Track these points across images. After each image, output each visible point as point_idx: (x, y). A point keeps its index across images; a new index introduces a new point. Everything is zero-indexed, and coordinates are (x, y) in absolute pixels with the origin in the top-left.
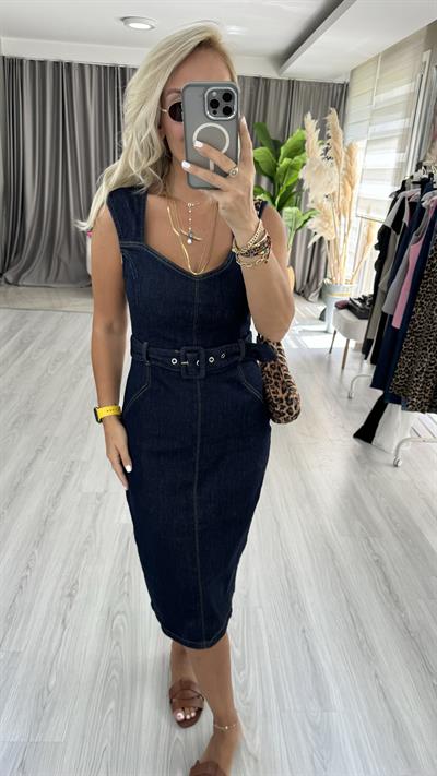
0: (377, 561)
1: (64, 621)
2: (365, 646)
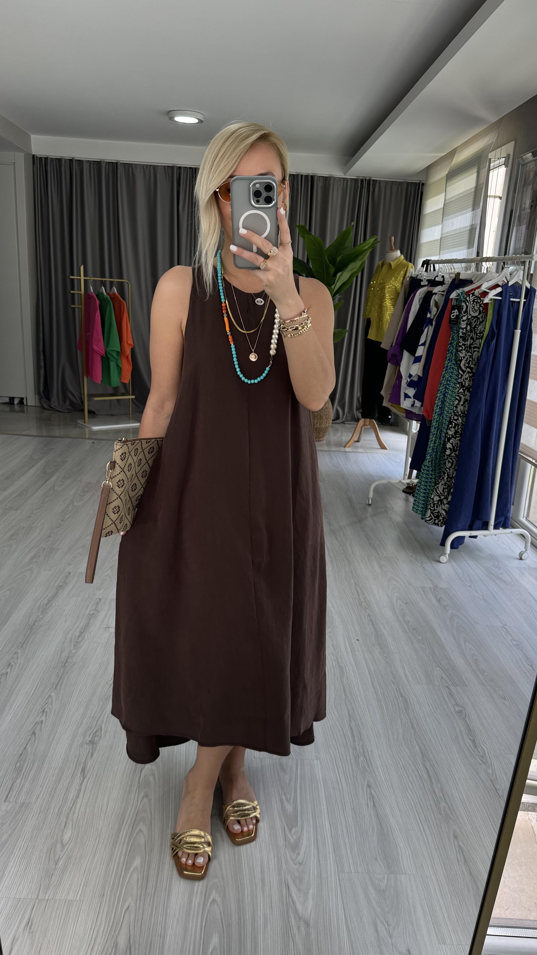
0: (460, 712)
1: (83, 770)
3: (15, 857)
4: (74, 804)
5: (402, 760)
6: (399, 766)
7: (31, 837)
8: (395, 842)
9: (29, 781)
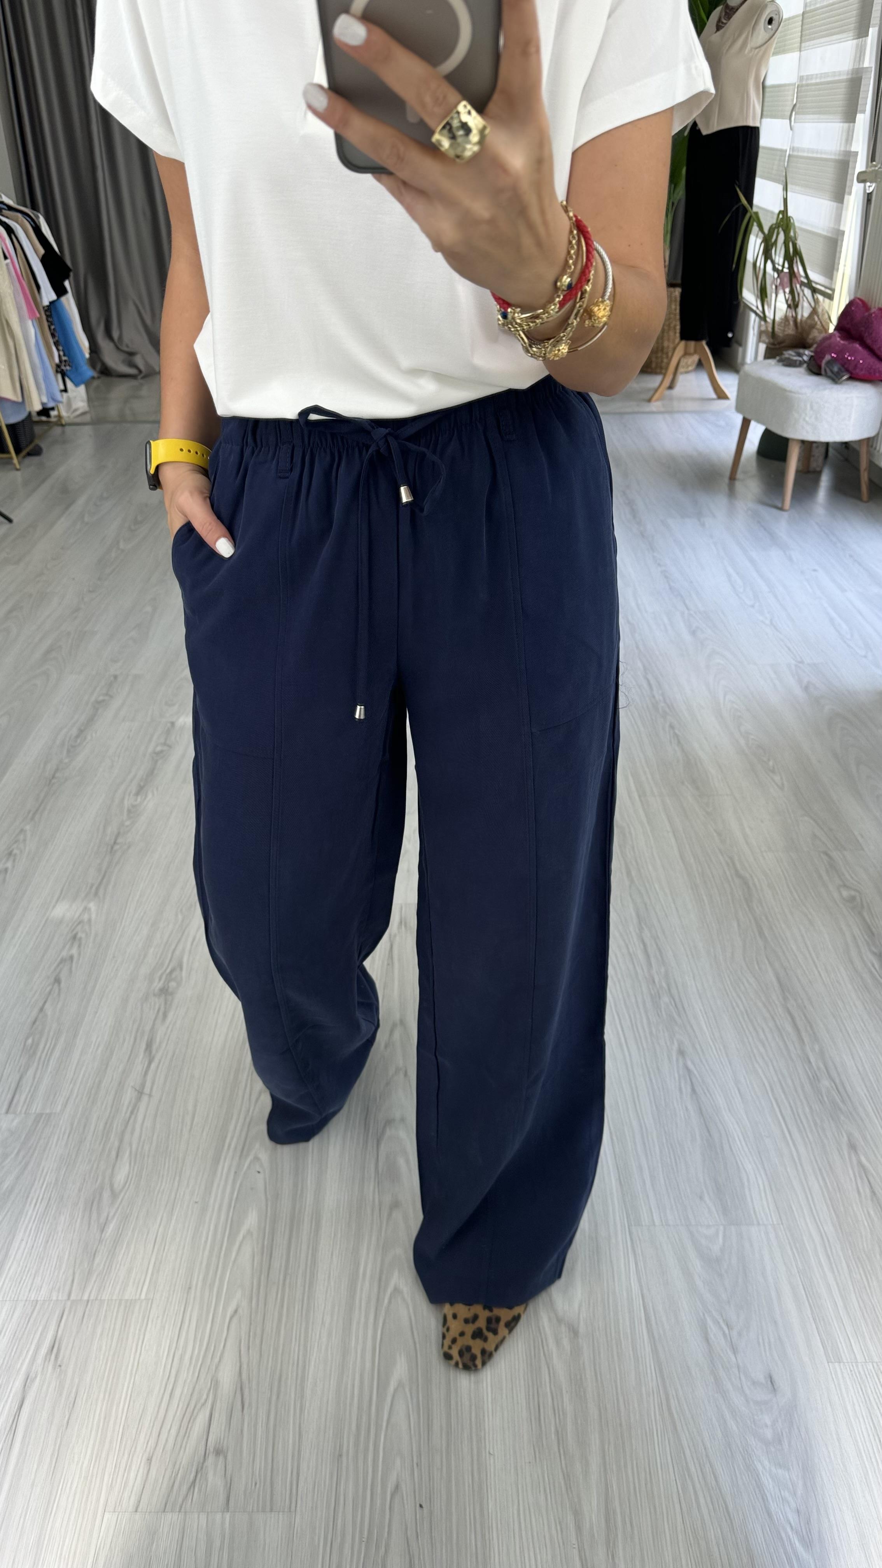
0: (852, 899)
1: (149, 1045)
2: (826, 1083)
3: (26, 1222)
4: (132, 1113)
5: (744, 999)
6: (738, 1012)
7: (56, 1180)
8: (737, 1162)
9: (51, 1072)
